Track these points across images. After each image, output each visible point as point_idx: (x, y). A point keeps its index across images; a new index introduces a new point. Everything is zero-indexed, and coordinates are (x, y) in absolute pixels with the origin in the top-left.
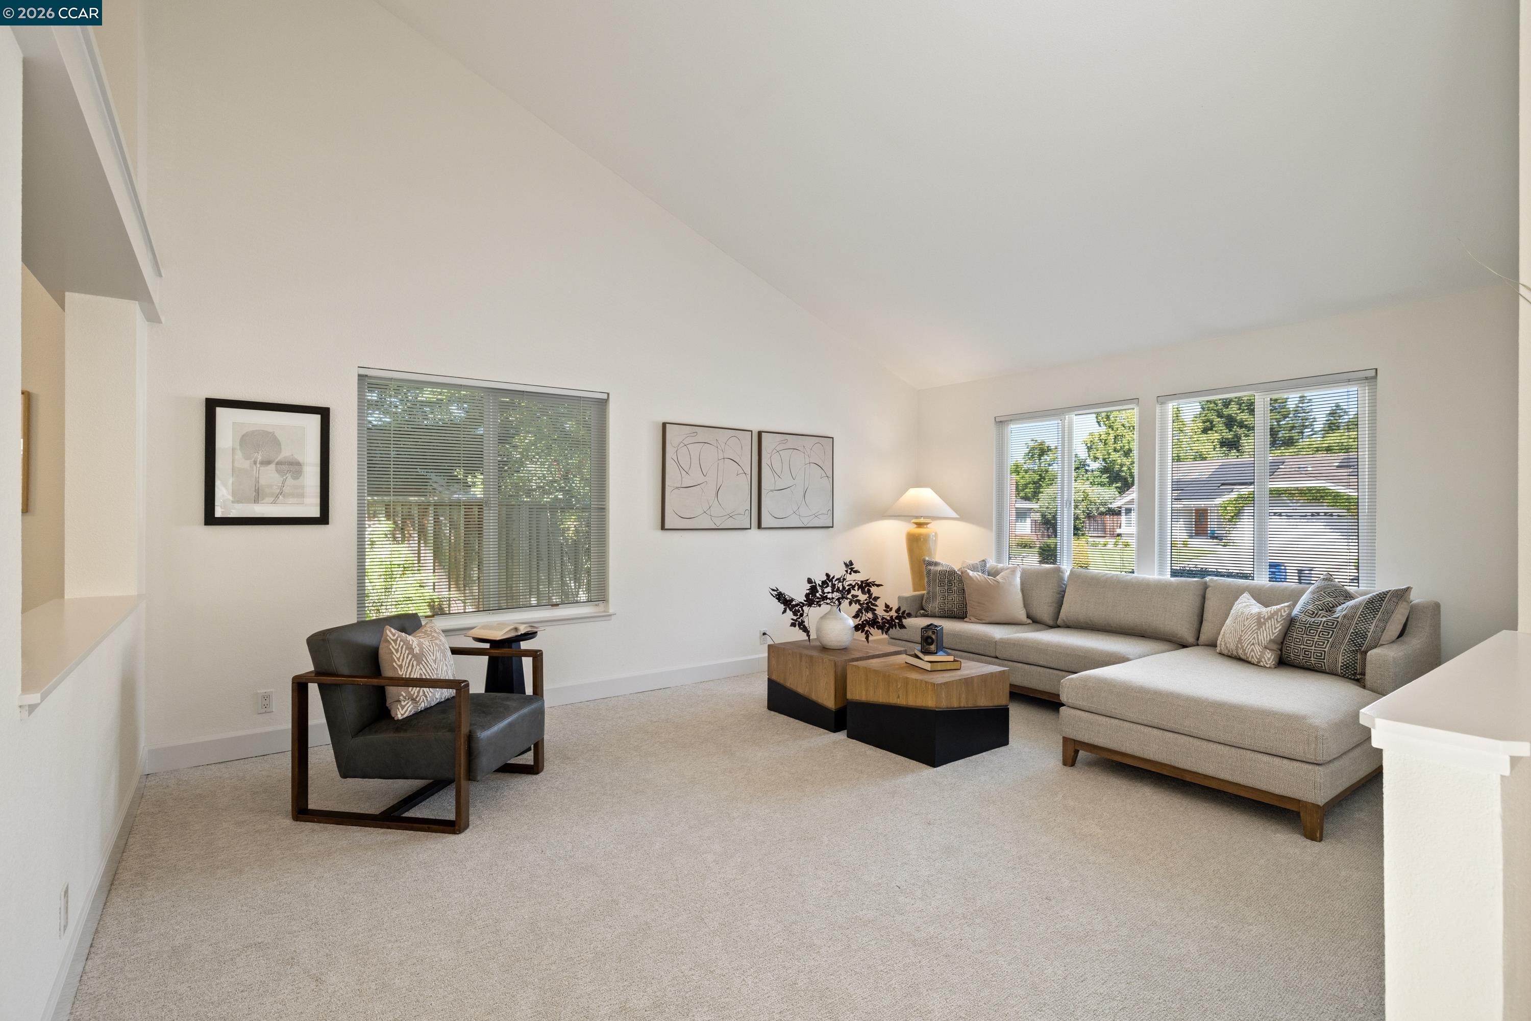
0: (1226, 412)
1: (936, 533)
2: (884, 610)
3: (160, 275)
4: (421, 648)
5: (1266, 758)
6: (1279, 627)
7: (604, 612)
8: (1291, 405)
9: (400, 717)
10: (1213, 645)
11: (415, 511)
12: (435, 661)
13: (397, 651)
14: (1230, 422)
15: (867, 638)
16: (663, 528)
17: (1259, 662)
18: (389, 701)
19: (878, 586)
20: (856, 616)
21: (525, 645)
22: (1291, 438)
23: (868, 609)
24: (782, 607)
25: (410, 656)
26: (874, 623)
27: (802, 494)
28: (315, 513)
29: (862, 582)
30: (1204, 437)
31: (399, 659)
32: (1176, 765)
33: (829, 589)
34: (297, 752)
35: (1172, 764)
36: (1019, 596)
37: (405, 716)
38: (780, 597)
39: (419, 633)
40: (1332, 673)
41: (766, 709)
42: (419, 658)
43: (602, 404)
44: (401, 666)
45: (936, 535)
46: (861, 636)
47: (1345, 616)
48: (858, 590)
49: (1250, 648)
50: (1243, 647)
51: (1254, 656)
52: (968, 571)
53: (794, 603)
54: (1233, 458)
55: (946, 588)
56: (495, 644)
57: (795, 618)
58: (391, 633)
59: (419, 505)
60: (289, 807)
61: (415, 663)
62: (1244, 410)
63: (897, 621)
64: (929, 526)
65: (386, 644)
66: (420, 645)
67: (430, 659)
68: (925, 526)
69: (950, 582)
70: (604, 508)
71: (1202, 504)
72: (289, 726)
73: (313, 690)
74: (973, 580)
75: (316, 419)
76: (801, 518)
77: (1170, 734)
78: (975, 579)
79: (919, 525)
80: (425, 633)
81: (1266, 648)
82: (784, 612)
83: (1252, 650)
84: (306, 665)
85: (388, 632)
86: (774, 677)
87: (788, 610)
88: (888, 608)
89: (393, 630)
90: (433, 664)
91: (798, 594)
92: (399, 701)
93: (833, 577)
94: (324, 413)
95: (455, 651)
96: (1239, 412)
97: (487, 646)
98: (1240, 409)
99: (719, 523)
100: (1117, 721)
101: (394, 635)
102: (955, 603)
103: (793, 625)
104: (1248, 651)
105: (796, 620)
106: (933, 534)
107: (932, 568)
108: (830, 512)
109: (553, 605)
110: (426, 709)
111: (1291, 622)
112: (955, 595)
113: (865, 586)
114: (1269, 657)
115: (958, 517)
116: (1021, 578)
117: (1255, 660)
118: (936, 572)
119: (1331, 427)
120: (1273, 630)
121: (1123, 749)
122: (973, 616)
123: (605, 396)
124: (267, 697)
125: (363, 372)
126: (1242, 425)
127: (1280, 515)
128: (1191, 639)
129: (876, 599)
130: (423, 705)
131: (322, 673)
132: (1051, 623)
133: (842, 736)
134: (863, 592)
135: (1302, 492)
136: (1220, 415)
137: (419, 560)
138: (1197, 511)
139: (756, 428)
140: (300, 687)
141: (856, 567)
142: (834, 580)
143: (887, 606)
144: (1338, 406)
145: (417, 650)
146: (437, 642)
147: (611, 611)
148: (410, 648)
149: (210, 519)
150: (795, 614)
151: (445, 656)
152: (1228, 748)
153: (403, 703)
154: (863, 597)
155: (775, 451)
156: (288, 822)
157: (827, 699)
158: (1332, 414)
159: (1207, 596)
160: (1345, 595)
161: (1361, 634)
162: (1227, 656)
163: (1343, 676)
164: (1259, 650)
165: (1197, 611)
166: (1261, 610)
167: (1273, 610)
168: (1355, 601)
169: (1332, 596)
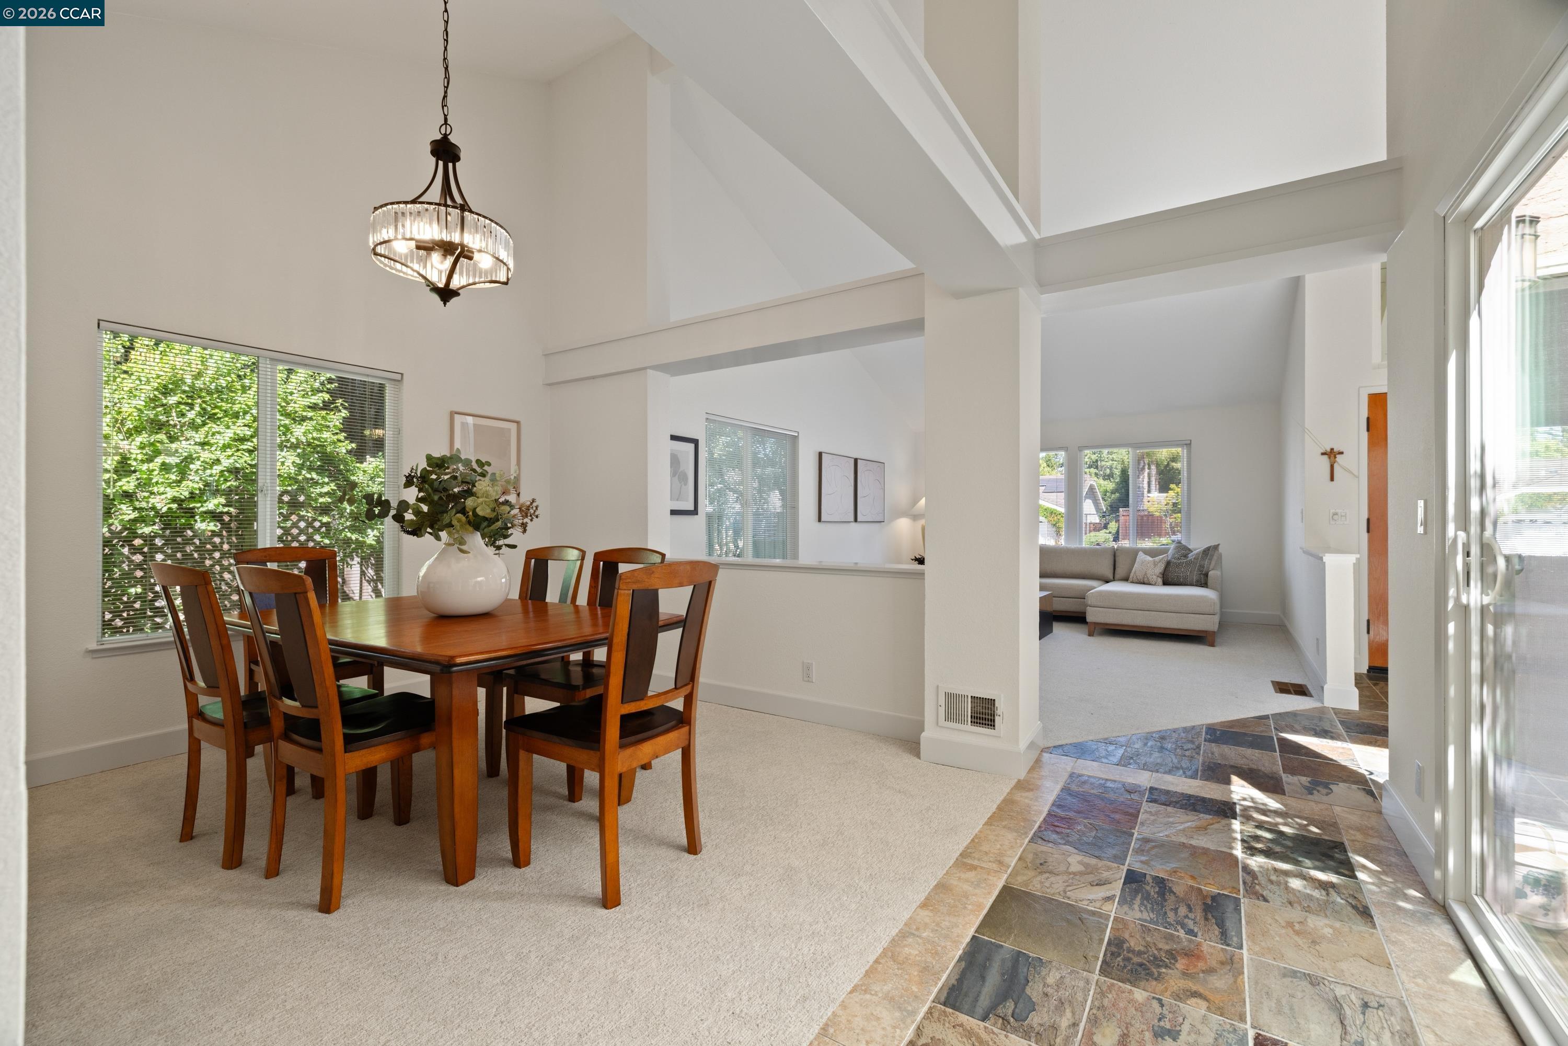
6: (1163, 566)
10: (1126, 578)
16: (820, 520)
17: (1155, 584)
27: (873, 500)
35: (1149, 625)
40: (1191, 585)
43: (795, 439)
47: (1195, 558)
49: (1151, 577)
50: (1147, 576)
51: (1152, 581)
75: (693, 446)
76: (872, 516)
81: (1158, 576)
83: (1153, 578)
94: (695, 442)
99: (841, 518)
100: (1119, 610)
104: (1150, 579)
108: (883, 513)
111: (1168, 564)
114: (1160, 580)
117: (1153, 583)
120: (1160, 568)
121: (1123, 623)
125: (707, 416)
128: (1111, 578)
155: (863, 472)
159: (1117, 554)
160: (1189, 550)
161: (1202, 566)
162: (1137, 583)
163: (1197, 586)
164: (1155, 577)
165: (1112, 563)
166: (1151, 559)
167: (1157, 559)
168: (1195, 552)
169: (1183, 550)
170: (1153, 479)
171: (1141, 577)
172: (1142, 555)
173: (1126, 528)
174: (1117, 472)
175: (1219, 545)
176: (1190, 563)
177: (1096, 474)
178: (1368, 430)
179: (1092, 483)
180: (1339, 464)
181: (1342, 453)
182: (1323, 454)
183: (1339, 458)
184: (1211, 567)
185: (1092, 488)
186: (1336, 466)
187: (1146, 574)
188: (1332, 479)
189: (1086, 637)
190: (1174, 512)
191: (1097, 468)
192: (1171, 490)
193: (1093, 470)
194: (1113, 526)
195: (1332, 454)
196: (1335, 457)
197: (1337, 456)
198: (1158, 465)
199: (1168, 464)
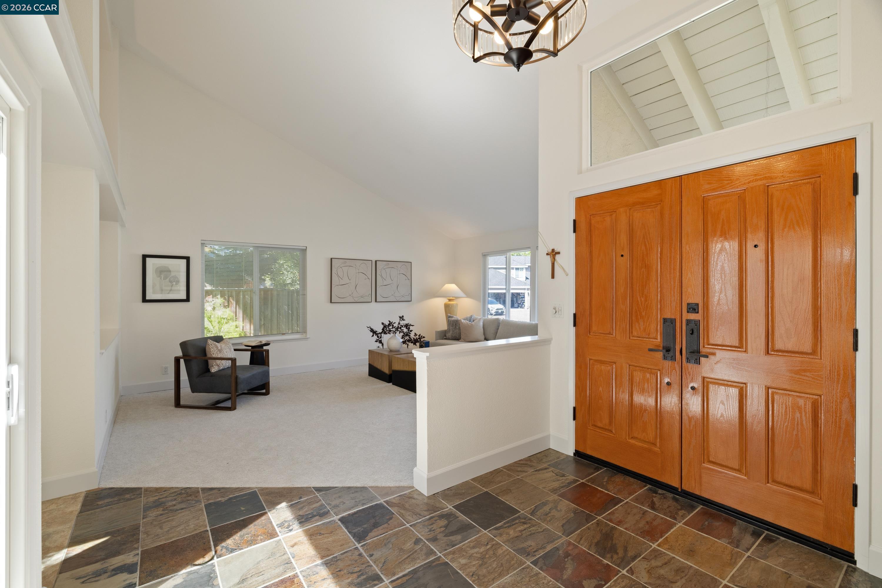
3: (125, 209)
4: (221, 347)
7: (306, 337)
9: (213, 371)
11: (234, 294)
12: (226, 352)
13: (212, 348)
15: (408, 347)
16: (331, 302)
18: (209, 366)
19: (413, 326)
20: (402, 338)
21: (265, 348)
23: (407, 335)
24: (372, 334)
25: (217, 350)
26: (410, 341)
27: (396, 287)
28: (185, 297)
29: (406, 324)
31: (213, 351)
33: (391, 327)
34: (176, 388)
36: (482, 330)
37: (215, 371)
38: (372, 330)
39: (221, 343)
41: (368, 376)
42: (220, 351)
43: (304, 251)
44: (213, 354)
45: (457, 304)
46: (405, 346)
48: (404, 327)
52: (462, 320)
53: (377, 333)
55: (454, 327)
56: (253, 347)
57: (378, 339)
58: (210, 342)
59: (236, 291)
60: (174, 404)
61: (219, 353)
63: (419, 340)
64: (454, 301)
65: (208, 346)
66: (221, 346)
67: (225, 351)
70: (305, 294)
72: (174, 380)
73: (182, 361)
75: (185, 261)
76: (396, 298)
78: (463, 323)
79: (450, 300)
80: (224, 342)
82: (373, 336)
84: (180, 353)
85: (209, 341)
86: (371, 363)
87: (375, 335)
88: (416, 335)
89: (211, 341)
90: (226, 353)
91: (379, 329)
92: (213, 366)
93: (392, 322)
94: (188, 259)
95: (235, 350)
97: (250, 348)
99: (357, 300)
101: (211, 342)
102: (457, 333)
103: (376, 341)
105: (378, 340)
107: (450, 319)
108: (410, 295)
109: (282, 334)
110: (223, 369)
112: (457, 330)
113: (407, 326)
115: (466, 296)
116: (485, 321)
118: (451, 320)
122: (463, 339)
123: (305, 248)
124: (166, 368)
125: (203, 242)
129: (411, 331)
130: (221, 368)
131: (186, 356)
133: (391, 384)
134: (407, 328)
137: (236, 316)
139: (374, 259)
140: (177, 360)
141: (404, 318)
142: (393, 323)
143: (415, 334)
145: (219, 348)
146: (228, 345)
147: (308, 337)
148: (217, 347)
149: (144, 300)
150: (378, 337)
151: (231, 351)
153: (214, 367)
154: (405, 330)
155: (383, 269)
156: (173, 408)
157: (386, 370)
178: (574, 231)
180: (557, 263)
181: (559, 253)
182: (548, 253)
183: (557, 257)
186: (556, 265)
188: (553, 277)
195: (553, 254)
197: (556, 255)
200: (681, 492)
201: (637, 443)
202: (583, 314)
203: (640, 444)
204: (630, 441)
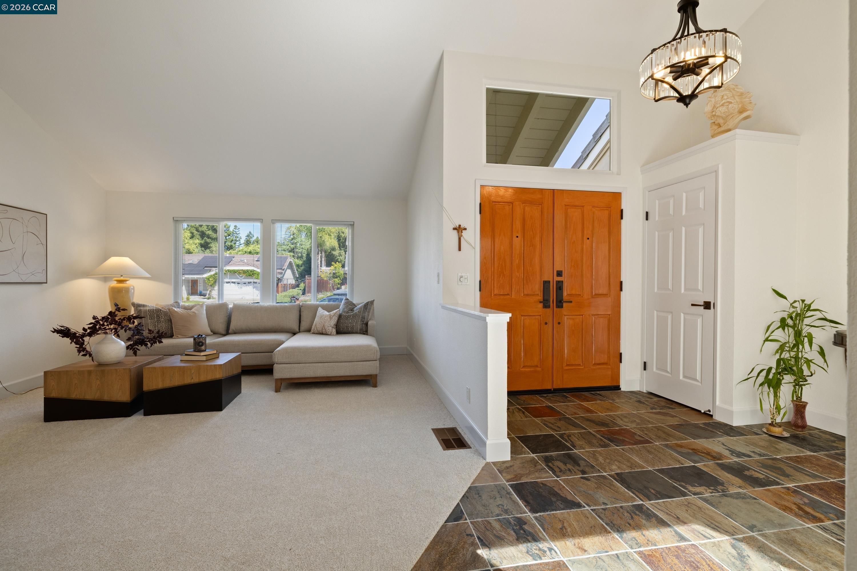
0: (200, 229)
1: (134, 287)
2: (148, 333)
5: (361, 363)
6: (337, 318)
8: (231, 229)
10: (308, 331)
14: (203, 235)
17: (331, 334)
20: (128, 340)
22: (231, 246)
23: (137, 333)
26: (142, 342)
27: (21, 256)
29: (128, 316)
30: (191, 241)
32: (329, 376)
35: (327, 376)
36: (206, 320)
40: (356, 333)
41: (42, 422)
45: (134, 289)
46: (132, 352)
47: (358, 312)
48: (127, 321)
49: (327, 329)
50: (325, 328)
51: (329, 332)
52: (173, 308)
53: (75, 335)
54: (207, 253)
55: (156, 320)
57: (79, 346)
62: (209, 229)
64: (127, 282)
68: (125, 282)
69: (158, 316)
71: (195, 277)
74: (178, 313)
76: (21, 277)
77: (326, 364)
78: (179, 312)
79: (120, 282)
81: (333, 327)
83: (329, 329)
86: (51, 395)
87: (71, 341)
88: (150, 331)
96: (207, 230)
98: (207, 228)
100: (303, 364)
102: (163, 328)
103: (78, 351)
105: (79, 348)
106: (132, 287)
107: (142, 308)
108: (44, 272)
111: (340, 316)
112: (163, 324)
113: (131, 319)
114: (334, 331)
115: (150, 276)
116: (206, 310)
117: (330, 333)
119: (248, 243)
120: (334, 320)
121: (306, 376)
122: (179, 334)
126: (209, 237)
127: (234, 283)
128: (297, 331)
132: (224, 333)
133: (138, 416)
135: (245, 272)
136: (197, 230)
138: (192, 281)
141: (122, 307)
144: (250, 232)
150: (78, 343)
152: (348, 363)
157: (122, 396)
158: (248, 236)
159: (302, 310)
160: (354, 305)
161: (363, 318)
162: (317, 334)
163: (360, 333)
164: (330, 328)
165: (298, 317)
166: (328, 313)
167: (332, 313)
168: (358, 307)
169: (350, 305)
170: (323, 259)
171: (320, 329)
172: (320, 310)
173: (310, 287)
174: (305, 255)
175: (374, 300)
176: (355, 316)
177: (293, 256)
178: (480, 213)
179: (291, 260)
180: (463, 238)
181: (465, 229)
182: (454, 229)
183: (464, 233)
184: (369, 318)
185: (290, 263)
186: (462, 239)
187: (324, 325)
188: (460, 249)
189: (272, 393)
190: (334, 277)
191: (294, 252)
192: (333, 265)
193: (292, 254)
194: (302, 285)
195: (459, 229)
196: (462, 232)
197: (463, 231)
198: (325, 252)
199: (330, 252)
200: (554, 390)
201: (527, 370)
202: (487, 281)
203: (529, 369)
204: (522, 370)
